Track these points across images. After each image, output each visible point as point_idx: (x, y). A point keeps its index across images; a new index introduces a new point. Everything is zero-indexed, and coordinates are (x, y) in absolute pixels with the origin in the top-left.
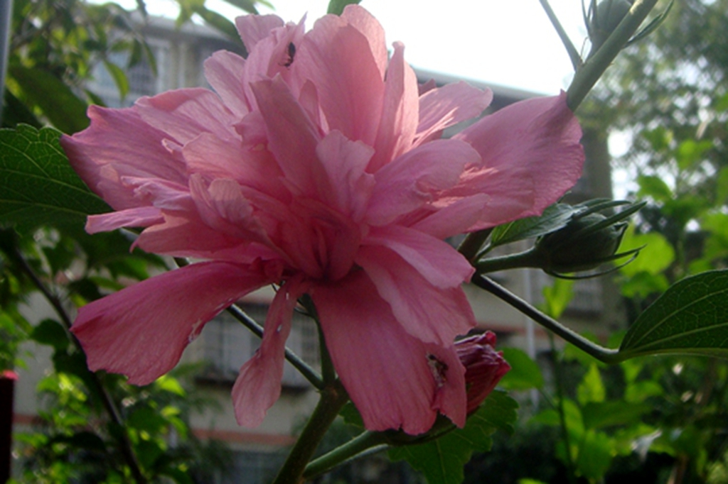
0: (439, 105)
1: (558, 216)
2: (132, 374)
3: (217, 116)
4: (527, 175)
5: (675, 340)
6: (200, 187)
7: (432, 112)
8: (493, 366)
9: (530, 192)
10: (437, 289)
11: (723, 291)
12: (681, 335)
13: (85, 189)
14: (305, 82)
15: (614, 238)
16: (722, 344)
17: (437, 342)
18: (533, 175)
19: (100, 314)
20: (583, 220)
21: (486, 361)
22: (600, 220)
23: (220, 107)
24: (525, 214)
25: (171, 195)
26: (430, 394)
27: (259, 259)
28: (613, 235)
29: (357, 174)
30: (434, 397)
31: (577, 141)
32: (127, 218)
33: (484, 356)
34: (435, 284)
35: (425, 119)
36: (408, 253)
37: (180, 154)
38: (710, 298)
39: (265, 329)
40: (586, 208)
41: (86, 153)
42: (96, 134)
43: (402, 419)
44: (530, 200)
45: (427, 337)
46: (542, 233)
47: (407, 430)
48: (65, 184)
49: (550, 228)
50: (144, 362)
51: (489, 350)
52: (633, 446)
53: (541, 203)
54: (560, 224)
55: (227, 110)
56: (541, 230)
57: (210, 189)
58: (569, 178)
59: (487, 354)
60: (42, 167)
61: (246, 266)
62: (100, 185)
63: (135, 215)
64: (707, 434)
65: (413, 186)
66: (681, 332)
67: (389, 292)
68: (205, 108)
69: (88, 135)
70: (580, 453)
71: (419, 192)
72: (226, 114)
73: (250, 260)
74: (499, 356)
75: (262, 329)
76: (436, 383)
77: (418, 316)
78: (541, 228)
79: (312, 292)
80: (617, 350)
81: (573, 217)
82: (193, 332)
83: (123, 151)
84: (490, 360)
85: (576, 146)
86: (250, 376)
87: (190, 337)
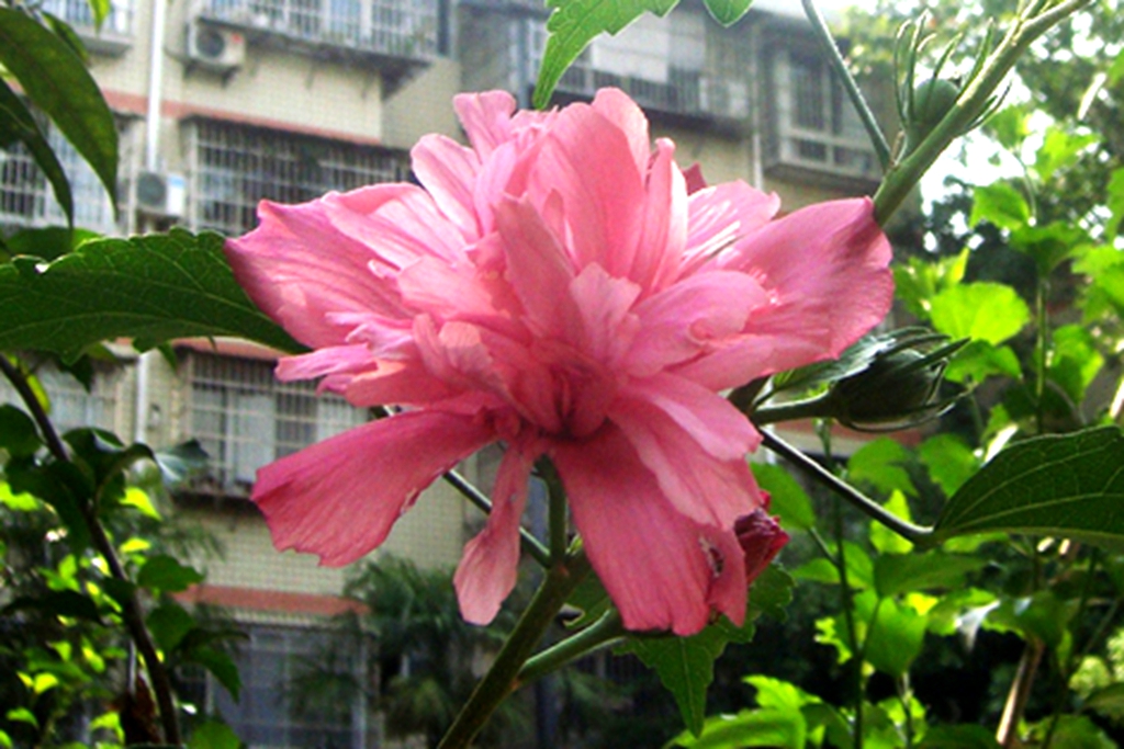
0: (710, 212)
1: (858, 351)
2: (327, 554)
3: (428, 221)
4: (822, 309)
5: (1003, 518)
6: (428, 331)
7: (703, 220)
8: (767, 537)
9: (826, 331)
10: (717, 460)
11: (1061, 461)
12: (1010, 512)
13: (249, 305)
14: (549, 191)
15: (930, 382)
16: (1061, 523)
17: (714, 523)
18: (829, 308)
19: (290, 479)
20: (890, 359)
21: (758, 530)
22: (915, 359)
23: (432, 209)
24: (820, 358)
25: (392, 340)
26: (705, 587)
27: (484, 409)
28: (927, 378)
29: (617, 317)
30: (710, 589)
31: (885, 264)
32: (329, 362)
33: (756, 523)
34: (715, 453)
35: (693, 229)
36: (680, 413)
37: (394, 281)
38: (1046, 469)
39: (494, 503)
40: (893, 340)
41: (258, 266)
42: (268, 239)
43: (671, 616)
44: (826, 342)
45: (703, 517)
46: (838, 377)
47: (676, 630)
48: (222, 300)
49: (848, 369)
50: (344, 539)
51: (762, 516)
52: (956, 623)
53: (840, 342)
54: (860, 364)
55: (442, 214)
56: (836, 372)
57: (442, 335)
58: (875, 313)
59: (760, 521)
60: (196, 278)
61: (468, 418)
62: (281, 311)
63: (339, 357)
64: (1074, 604)
65: (686, 332)
66: (1010, 507)
67: (653, 458)
68: (411, 210)
69: (258, 239)
70: (870, 633)
71: (694, 340)
72: (439, 218)
73: (474, 410)
74: (775, 523)
75: (489, 503)
76: (711, 573)
77: (691, 491)
78: (838, 369)
79: (553, 453)
80: (930, 529)
81: (879, 355)
82: (407, 502)
83: (307, 264)
84: (764, 529)
85: (884, 271)
86: (477, 560)
87: (402, 509)
